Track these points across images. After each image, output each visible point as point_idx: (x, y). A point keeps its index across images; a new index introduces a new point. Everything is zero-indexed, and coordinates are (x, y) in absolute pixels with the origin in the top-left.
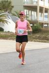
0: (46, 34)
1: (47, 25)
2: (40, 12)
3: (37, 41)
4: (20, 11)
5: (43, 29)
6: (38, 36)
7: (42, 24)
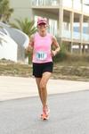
0: (77, 64)
1: (77, 47)
2: (64, 21)
3: (59, 78)
4: (26, 20)
5: (72, 53)
6: (61, 67)
7: (68, 45)
